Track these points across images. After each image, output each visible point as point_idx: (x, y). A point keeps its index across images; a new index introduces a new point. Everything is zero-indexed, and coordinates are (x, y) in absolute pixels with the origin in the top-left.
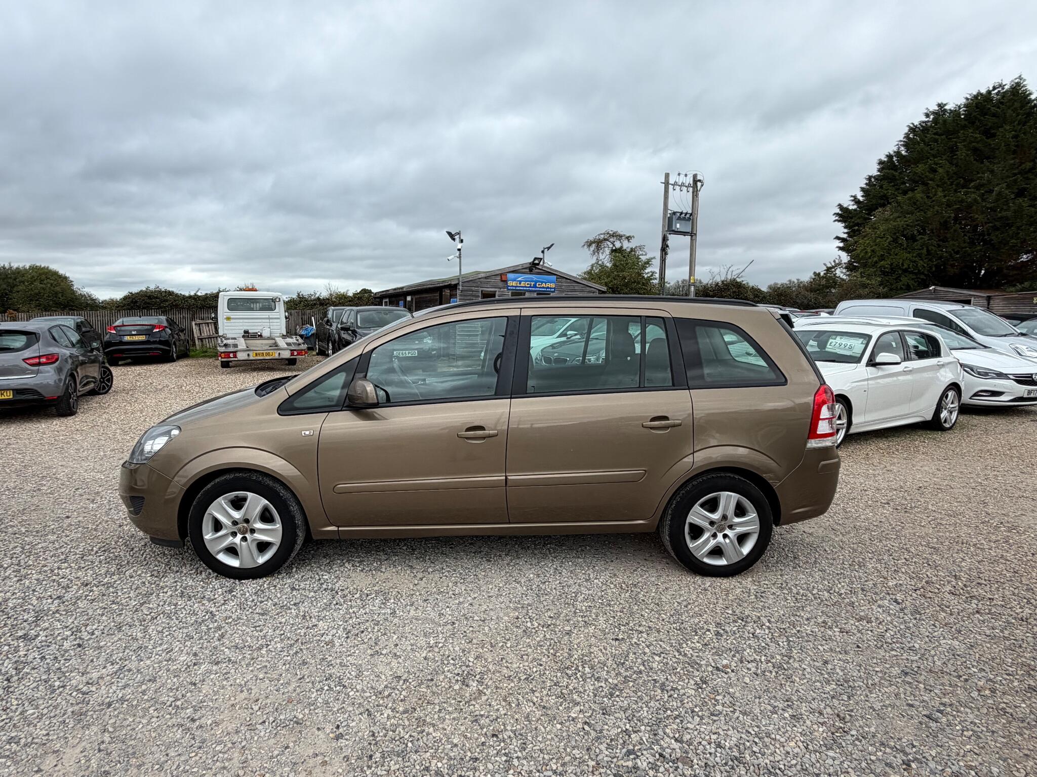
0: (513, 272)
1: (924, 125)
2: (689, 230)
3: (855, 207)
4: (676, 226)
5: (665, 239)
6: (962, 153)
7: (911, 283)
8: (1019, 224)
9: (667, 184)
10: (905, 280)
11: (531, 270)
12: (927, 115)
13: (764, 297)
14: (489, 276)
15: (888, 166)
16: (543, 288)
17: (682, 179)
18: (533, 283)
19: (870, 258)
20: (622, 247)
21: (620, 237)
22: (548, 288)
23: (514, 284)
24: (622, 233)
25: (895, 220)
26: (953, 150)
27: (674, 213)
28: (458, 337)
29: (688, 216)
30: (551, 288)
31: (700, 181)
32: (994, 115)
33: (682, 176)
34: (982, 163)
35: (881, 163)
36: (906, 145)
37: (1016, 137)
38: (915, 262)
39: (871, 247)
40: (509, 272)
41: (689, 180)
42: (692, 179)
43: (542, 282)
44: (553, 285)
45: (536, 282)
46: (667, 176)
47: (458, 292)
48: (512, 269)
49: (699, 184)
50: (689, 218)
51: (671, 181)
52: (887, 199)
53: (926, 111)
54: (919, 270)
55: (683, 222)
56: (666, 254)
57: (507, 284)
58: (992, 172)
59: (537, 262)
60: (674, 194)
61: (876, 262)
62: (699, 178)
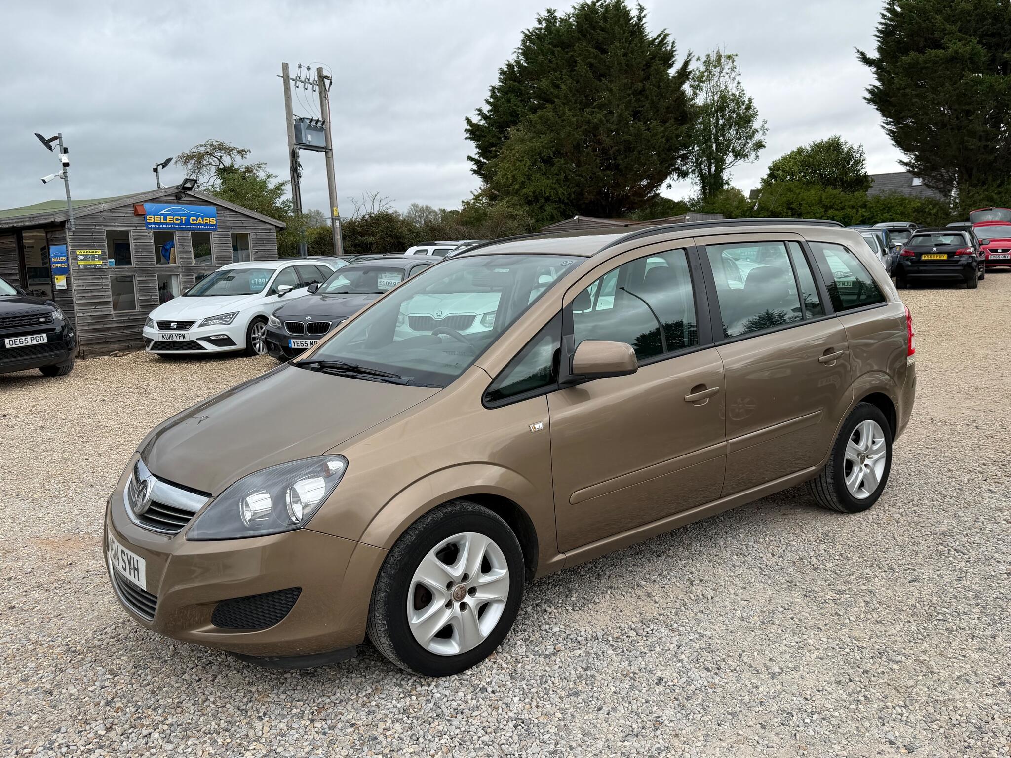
0: (153, 200)
1: (537, 32)
2: (323, 144)
3: (482, 123)
4: (306, 137)
5: (294, 156)
6: (582, 68)
7: (555, 213)
8: (639, 148)
9: (286, 78)
10: (549, 208)
11: (178, 198)
12: (540, 22)
13: (418, 234)
14: (117, 207)
15: (510, 75)
16: (200, 224)
17: (304, 73)
18: (184, 218)
19: (511, 185)
20: (232, 165)
21: (229, 150)
22: (206, 224)
23: (156, 219)
24: (231, 145)
25: (530, 140)
26: (572, 64)
27: (302, 120)
28: (76, 308)
29: (319, 124)
30: (211, 225)
31: (327, 77)
32: (603, 29)
33: (304, 69)
34: (601, 81)
35: (502, 72)
36: (525, 54)
37: (625, 55)
38: (554, 189)
39: (512, 172)
40: (146, 201)
41: (313, 76)
42: (316, 74)
43: (198, 216)
44: (213, 221)
45: (189, 216)
46: (285, 66)
47: (68, 235)
48: (150, 197)
49: (327, 82)
50: (321, 126)
51: (292, 75)
52: (517, 116)
53: (537, 17)
54: (560, 199)
55: (314, 133)
56: (299, 176)
57: (145, 219)
58: (611, 91)
59: (188, 185)
60: (297, 93)
61: (518, 190)
62: (325, 73)
